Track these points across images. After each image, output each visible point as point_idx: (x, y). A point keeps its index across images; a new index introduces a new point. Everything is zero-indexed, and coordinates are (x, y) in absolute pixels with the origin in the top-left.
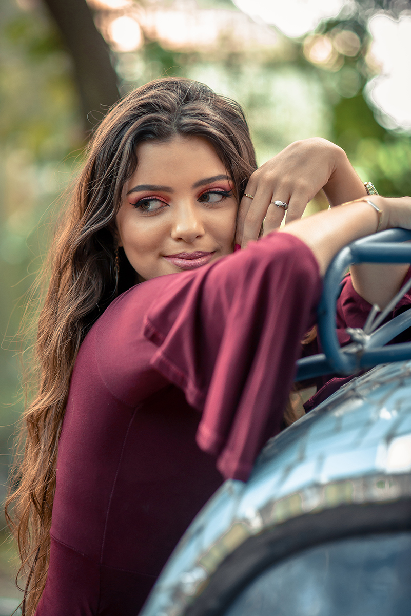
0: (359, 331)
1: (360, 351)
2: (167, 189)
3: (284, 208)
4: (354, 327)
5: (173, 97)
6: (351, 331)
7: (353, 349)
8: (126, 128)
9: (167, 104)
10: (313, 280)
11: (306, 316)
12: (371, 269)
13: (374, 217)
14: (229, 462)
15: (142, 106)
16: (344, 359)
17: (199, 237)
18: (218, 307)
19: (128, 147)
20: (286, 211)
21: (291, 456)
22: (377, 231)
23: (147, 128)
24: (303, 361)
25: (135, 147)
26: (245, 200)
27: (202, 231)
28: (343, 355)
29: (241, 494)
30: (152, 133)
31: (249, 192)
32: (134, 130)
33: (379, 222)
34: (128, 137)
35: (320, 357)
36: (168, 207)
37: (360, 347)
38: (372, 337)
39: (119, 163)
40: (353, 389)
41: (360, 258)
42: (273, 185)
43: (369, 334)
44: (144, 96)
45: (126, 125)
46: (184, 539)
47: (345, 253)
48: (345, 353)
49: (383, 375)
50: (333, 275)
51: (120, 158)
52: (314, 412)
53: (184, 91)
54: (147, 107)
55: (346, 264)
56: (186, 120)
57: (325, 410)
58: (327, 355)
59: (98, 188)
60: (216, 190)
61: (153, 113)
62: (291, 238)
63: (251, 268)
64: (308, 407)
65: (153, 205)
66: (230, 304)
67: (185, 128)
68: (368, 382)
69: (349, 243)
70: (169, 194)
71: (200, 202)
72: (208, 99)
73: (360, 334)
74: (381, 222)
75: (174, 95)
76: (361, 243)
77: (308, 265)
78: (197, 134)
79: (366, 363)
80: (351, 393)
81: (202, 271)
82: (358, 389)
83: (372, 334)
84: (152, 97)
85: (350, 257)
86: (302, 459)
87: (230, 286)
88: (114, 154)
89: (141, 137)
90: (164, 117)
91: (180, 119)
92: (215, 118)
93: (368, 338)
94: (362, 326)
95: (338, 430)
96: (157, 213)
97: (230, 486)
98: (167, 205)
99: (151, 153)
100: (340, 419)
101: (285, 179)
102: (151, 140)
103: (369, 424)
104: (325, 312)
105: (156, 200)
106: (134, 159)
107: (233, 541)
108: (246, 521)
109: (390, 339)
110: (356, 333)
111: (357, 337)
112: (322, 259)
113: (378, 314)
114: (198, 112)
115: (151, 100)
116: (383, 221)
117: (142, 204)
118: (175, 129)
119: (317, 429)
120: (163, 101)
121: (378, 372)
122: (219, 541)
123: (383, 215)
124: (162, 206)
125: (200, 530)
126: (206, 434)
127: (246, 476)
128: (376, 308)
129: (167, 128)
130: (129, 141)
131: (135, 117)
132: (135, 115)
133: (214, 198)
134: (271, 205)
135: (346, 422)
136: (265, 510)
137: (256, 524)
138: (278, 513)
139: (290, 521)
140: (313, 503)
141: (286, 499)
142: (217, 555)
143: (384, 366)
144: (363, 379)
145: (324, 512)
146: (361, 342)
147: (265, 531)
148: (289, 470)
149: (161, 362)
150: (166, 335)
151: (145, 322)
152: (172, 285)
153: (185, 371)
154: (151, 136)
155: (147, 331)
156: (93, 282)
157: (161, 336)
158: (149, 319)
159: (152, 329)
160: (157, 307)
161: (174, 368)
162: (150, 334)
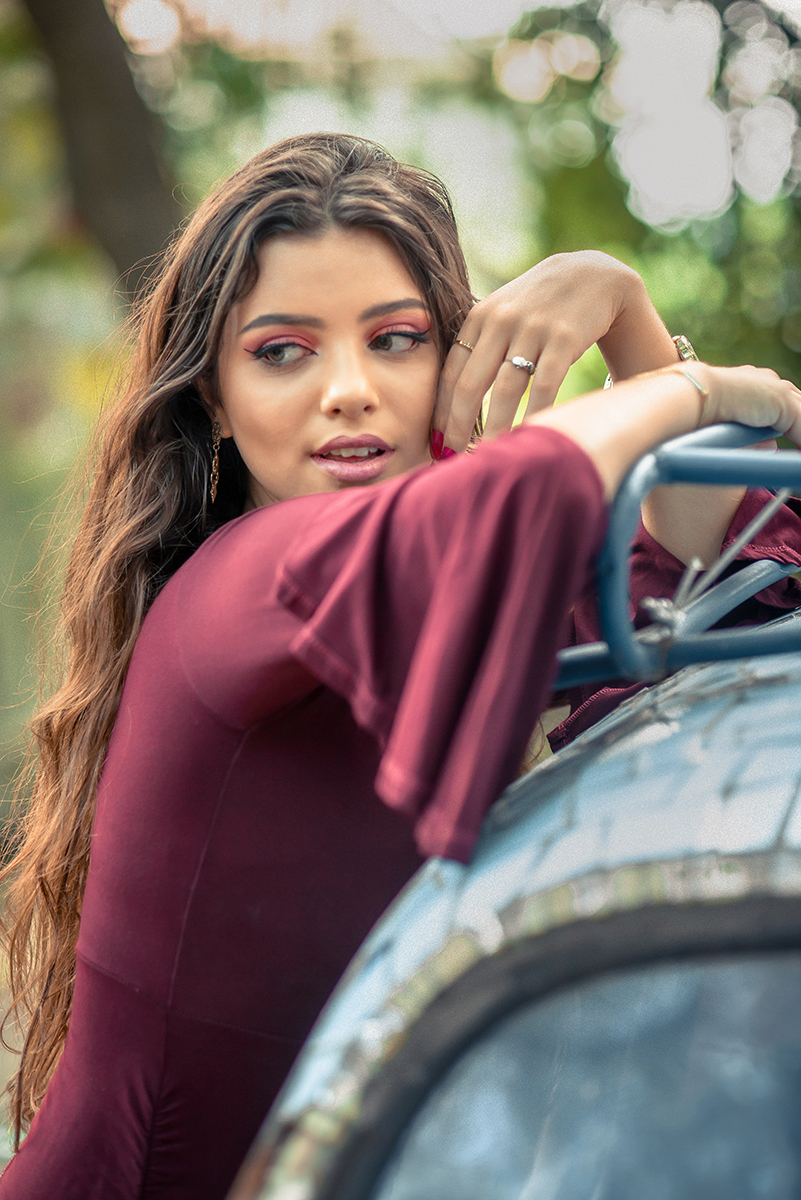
0: (665, 603)
1: (665, 641)
2: (314, 322)
3: (528, 371)
4: (659, 596)
5: (326, 162)
6: (651, 603)
7: (653, 636)
8: (240, 216)
9: (315, 174)
10: (594, 512)
11: (579, 578)
13: (693, 403)
14: (437, 827)
15: (273, 176)
16: (640, 652)
17: (368, 408)
18: (419, 553)
19: (242, 245)
20: (532, 377)
21: (551, 819)
22: (699, 426)
23: (280, 212)
24: (570, 654)
25: (256, 247)
26: (457, 352)
27: (375, 400)
28: (639, 645)
29: (461, 885)
30: (287, 221)
31: (465, 336)
32: (255, 217)
33: (702, 409)
34: (245, 228)
35: (597, 648)
36: (314, 356)
37: (666, 632)
38: (686, 613)
39: (223, 274)
40: (653, 707)
41: (672, 474)
42: (509, 330)
43: (681, 609)
44: (274, 161)
45: (242, 207)
46: (357, 964)
47: (646, 466)
48: (642, 643)
49: (705, 684)
51: (227, 265)
52: (579, 746)
53: (344, 152)
54: (281, 178)
55: (647, 484)
56: (348, 200)
57: (601, 743)
58: (611, 645)
59: (185, 316)
60: (403, 328)
61: (289, 187)
62: (555, 437)
64: (557, 741)
65: (290, 354)
66: (443, 552)
67: (347, 214)
68: (675, 695)
69: (653, 447)
70: (316, 332)
71: (372, 349)
72: (388, 170)
73: (667, 609)
74: (706, 411)
75: (327, 159)
76: (675, 448)
78: (368, 225)
79: (674, 658)
80: (647, 713)
81: (387, 488)
82: (660, 706)
83: (686, 609)
84: (288, 161)
85: (654, 473)
86: (570, 824)
87: (442, 517)
89: (269, 229)
90: (310, 194)
91: (337, 198)
92: (400, 199)
93: (680, 616)
94: (670, 596)
95: (631, 776)
96: (296, 366)
97: (436, 869)
98: (313, 353)
99: (285, 258)
100: (632, 757)
101: (533, 320)
102: (286, 234)
103: (686, 769)
104: (611, 569)
105: (293, 345)
106: (252, 270)
107: (450, 966)
108: (470, 934)
109: (714, 620)
110: (660, 607)
111: (662, 614)
112: (609, 475)
113: (700, 574)
114: (370, 187)
115: (286, 167)
116: (710, 408)
117: (268, 354)
118: (329, 216)
119: (591, 778)
120: (306, 168)
121: (692, 678)
122: (425, 966)
123: (710, 398)
124: (305, 355)
125: (386, 948)
126: (395, 777)
127: (466, 853)
128: (696, 565)
129: (316, 213)
130: (246, 236)
131: (257, 195)
132: (258, 190)
133: (400, 344)
134: (505, 365)
135: (644, 763)
136: (508, 912)
137: (492, 939)
138: (532, 919)
139: (553, 933)
140: (594, 901)
141: (546, 894)
142: (423, 990)
143: (702, 668)
144: (665, 690)
145: (613, 918)
146: (668, 624)
147: (508, 949)
148: (548, 843)
149: (310, 649)
150: (319, 601)
151: (280, 574)
152: (329, 511)
153: (354, 665)
154: (286, 227)
155: (282, 592)
156: (162, 491)
157: (308, 602)
158: (287, 570)
159: (292, 588)
160: (302, 549)
161: (334, 661)
162: (288, 598)
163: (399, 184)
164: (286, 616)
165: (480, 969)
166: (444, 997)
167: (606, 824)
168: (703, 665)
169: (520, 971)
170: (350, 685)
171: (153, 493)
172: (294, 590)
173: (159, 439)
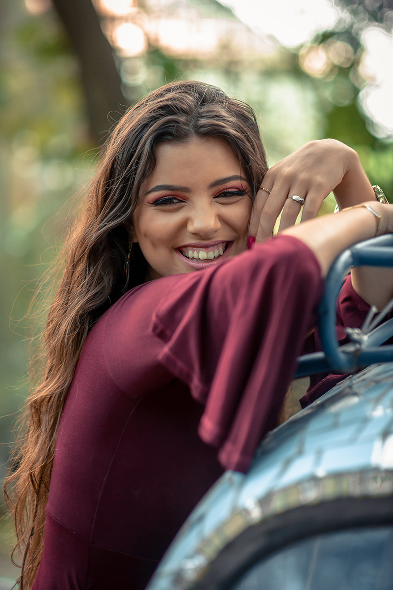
0: (357, 331)
1: (357, 351)
2: (185, 190)
3: (301, 203)
4: (352, 327)
5: (190, 100)
6: (349, 330)
7: (350, 348)
8: (146, 129)
9: (185, 106)
12: (371, 272)
13: (373, 222)
14: (230, 454)
15: (161, 108)
16: (342, 357)
18: (224, 306)
19: (147, 147)
20: (302, 206)
21: (290, 450)
22: (376, 236)
23: (166, 129)
24: (303, 358)
25: (154, 147)
28: (342, 353)
29: (242, 485)
30: (171, 134)
32: (154, 131)
33: (378, 226)
34: (148, 138)
35: (320, 355)
37: (358, 346)
38: (369, 337)
39: (137, 163)
40: (350, 387)
41: (361, 261)
42: (290, 181)
43: (366, 334)
44: (163, 99)
45: (145, 126)
46: (186, 527)
47: (346, 256)
48: (344, 352)
49: (379, 374)
50: (334, 277)
51: (139, 158)
52: (312, 408)
53: (200, 94)
54: (167, 109)
55: (347, 266)
56: (203, 121)
57: (322, 406)
58: (326, 353)
59: (116, 187)
60: (232, 190)
61: (171, 115)
62: (294, 241)
63: (256, 268)
64: (304, 403)
66: (235, 303)
67: (202, 129)
68: (364, 380)
69: (350, 246)
70: (187, 194)
72: (222, 102)
73: (358, 334)
74: (380, 227)
75: (191, 98)
76: (360, 246)
77: (311, 267)
78: (215, 134)
79: (362, 361)
80: (348, 390)
81: (208, 272)
82: (355, 387)
83: (369, 334)
84: (171, 99)
85: (350, 260)
86: (300, 453)
87: (235, 285)
88: (133, 155)
89: (160, 139)
90: (182, 119)
91: (198, 120)
92: (230, 119)
93: (365, 338)
94: (360, 327)
95: (335, 426)
97: (230, 476)
99: (169, 153)
100: (337, 415)
101: (303, 176)
102: (169, 141)
103: (365, 421)
104: (326, 312)
106: (153, 160)
107: (233, 529)
108: (246, 511)
109: (386, 339)
110: (354, 333)
111: (356, 337)
112: (324, 262)
113: (376, 315)
114: (214, 114)
115: (170, 103)
116: (382, 226)
118: (192, 130)
119: (315, 425)
120: (180, 104)
121: (373, 371)
122: (219, 529)
123: (382, 220)
125: (201, 519)
126: (208, 427)
127: (246, 468)
128: (374, 310)
129: (185, 129)
130: (148, 142)
131: (154, 119)
132: (153, 117)
134: (288, 200)
135: (343, 418)
136: (264, 501)
137: (256, 514)
138: (278, 505)
139: (288, 512)
140: (311, 495)
141: (286, 490)
142: (218, 543)
143: (379, 365)
144: (359, 377)
145: (322, 504)
146: (359, 342)
147: (264, 521)
148: (288, 463)
149: (167, 358)
150: (173, 332)
151: (154, 318)
152: (180, 283)
153: (191, 367)
154: (170, 137)
155: (155, 328)
156: (105, 278)
157: (168, 333)
158: (157, 316)
159: (160, 326)
160: (165, 305)
161: (180, 364)
162: (158, 331)
163: (229, 111)
164: (157, 340)
165: (249, 531)
166: (229, 547)
167: (319, 453)
168: (380, 364)
169: (271, 533)
170: (189, 377)
171: (100, 279)
172: (161, 327)
173: (103, 251)
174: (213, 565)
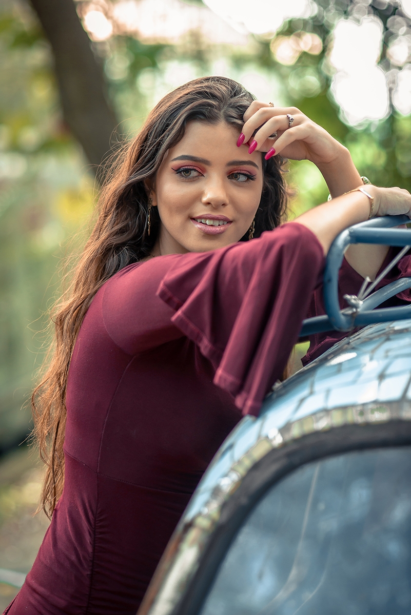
0: (353, 297)
1: (354, 313)
2: (206, 162)
4: (350, 294)
6: (348, 297)
7: (349, 311)
8: (183, 107)
9: (219, 95)
16: (343, 318)
17: (224, 205)
19: (180, 121)
21: (303, 391)
23: (201, 110)
25: (185, 123)
27: (227, 202)
28: (342, 315)
30: (203, 114)
34: (184, 114)
35: (324, 317)
36: (202, 177)
37: (355, 310)
38: (363, 302)
40: (349, 343)
41: (356, 239)
43: (361, 300)
44: (202, 85)
47: (345, 234)
48: (343, 314)
50: (335, 250)
53: (233, 88)
55: (346, 243)
58: (329, 316)
60: (243, 172)
61: (206, 99)
68: (359, 339)
73: (355, 299)
76: (357, 227)
79: (360, 322)
80: (346, 347)
82: (352, 344)
83: (363, 300)
84: (208, 87)
85: (349, 238)
86: (312, 393)
88: (169, 126)
89: (193, 116)
90: (216, 104)
93: (361, 303)
94: (356, 294)
95: (339, 372)
96: (193, 180)
98: (203, 175)
100: (340, 364)
102: (201, 120)
106: (181, 134)
107: (259, 453)
108: (268, 439)
109: (377, 305)
110: (352, 299)
111: (353, 301)
113: (370, 284)
115: (207, 90)
117: (182, 172)
118: (222, 115)
119: (320, 372)
120: (216, 92)
121: (368, 331)
122: (248, 453)
123: (374, 201)
124: (198, 175)
125: (231, 447)
128: (368, 280)
130: (183, 117)
135: (345, 367)
136: (285, 429)
137: (278, 440)
138: (296, 432)
139: (305, 437)
140: (322, 424)
141: (301, 421)
142: (248, 463)
146: (356, 306)
147: (284, 445)
148: (302, 401)
149: (181, 320)
161: (192, 326)
165: (272, 453)
166: (256, 466)
167: (328, 392)
169: (289, 455)
174: (243, 480)
